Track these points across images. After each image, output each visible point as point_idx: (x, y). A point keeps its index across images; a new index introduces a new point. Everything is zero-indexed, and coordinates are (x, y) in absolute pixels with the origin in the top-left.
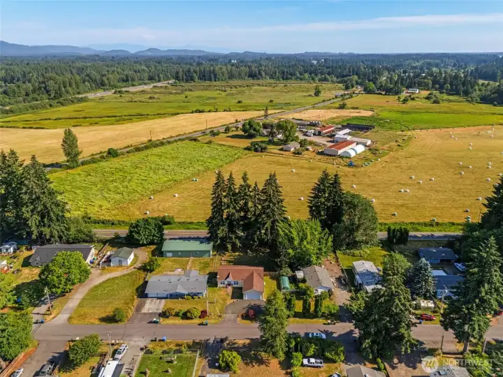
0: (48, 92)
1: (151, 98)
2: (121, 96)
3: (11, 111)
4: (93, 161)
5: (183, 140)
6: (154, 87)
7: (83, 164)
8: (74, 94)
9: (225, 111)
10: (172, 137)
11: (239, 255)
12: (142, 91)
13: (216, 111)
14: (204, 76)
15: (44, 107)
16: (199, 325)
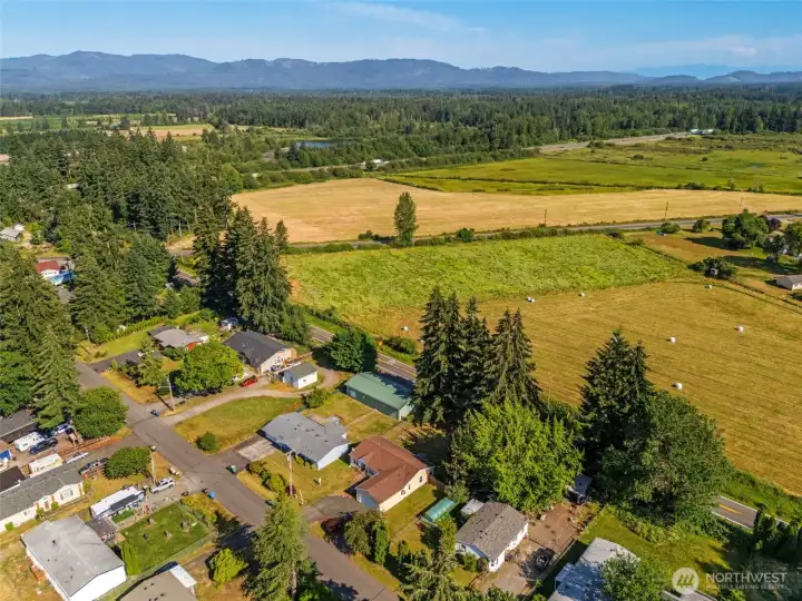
0: (491, 139)
1: (636, 157)
2: (593, 152)
3: (426, 164)
4: (434, 242)
5: (597, 232)
6: (668, 139)
7: (419, 243)
8: (529, 145)
9: (749, 190)
10: (586, 225)
11: (439, 435)
12: (636, 146)
13: (732, 188)
14: (780, 122)
15: (469, 161)
16: (266, 502)
